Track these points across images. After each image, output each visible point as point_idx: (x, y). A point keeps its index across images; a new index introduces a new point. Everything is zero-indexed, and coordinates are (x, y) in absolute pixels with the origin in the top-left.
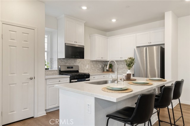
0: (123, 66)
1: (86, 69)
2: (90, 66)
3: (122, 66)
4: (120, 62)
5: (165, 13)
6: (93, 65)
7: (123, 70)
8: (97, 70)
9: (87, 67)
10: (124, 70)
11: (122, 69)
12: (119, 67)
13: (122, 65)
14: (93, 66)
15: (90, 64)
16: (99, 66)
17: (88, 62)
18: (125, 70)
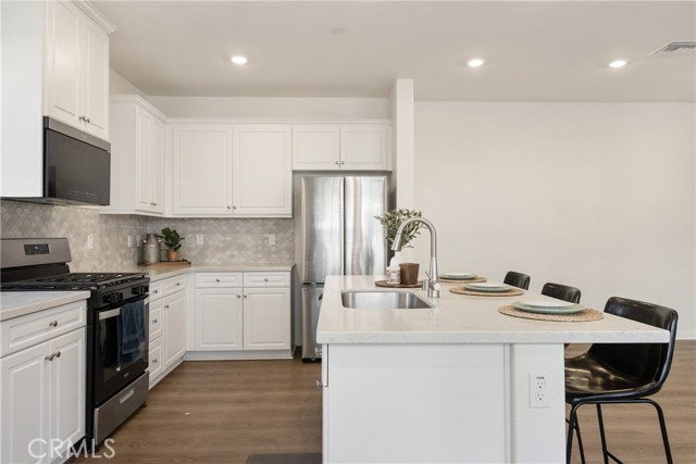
0: (228, 238)
1: (86, 255)
2: (98, 239)
3: (222, 238)
4: (215, 224)
5: (398, 81)
6: (109, 236)
7: (228, 252)
8: (119, 260)
9: (90, 244)
10: (232, 256)
11: (224, 250)
12: (211, 242)
13: (223, 234)
14: (106, 239)
15: (98, 229)
16: (125, 239)
17: (93, 222)
18: (235, 253)
